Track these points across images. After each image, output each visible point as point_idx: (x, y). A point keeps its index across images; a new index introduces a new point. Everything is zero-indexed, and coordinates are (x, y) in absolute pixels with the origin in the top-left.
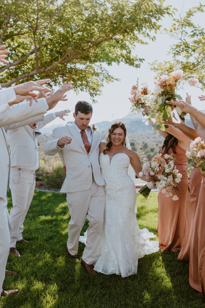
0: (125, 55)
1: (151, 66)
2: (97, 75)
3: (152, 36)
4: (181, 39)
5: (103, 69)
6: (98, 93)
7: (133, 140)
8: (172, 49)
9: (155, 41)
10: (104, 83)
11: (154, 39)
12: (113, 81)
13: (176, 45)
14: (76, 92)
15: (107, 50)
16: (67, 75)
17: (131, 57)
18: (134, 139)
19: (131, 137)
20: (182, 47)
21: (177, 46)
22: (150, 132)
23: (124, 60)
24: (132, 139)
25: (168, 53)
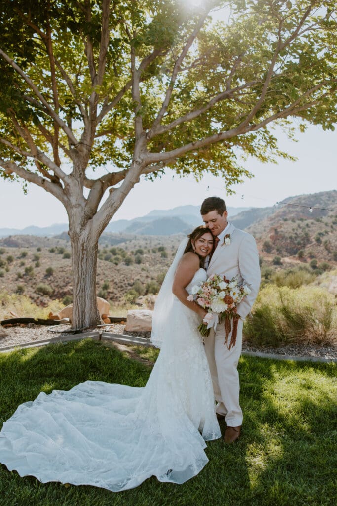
7: (159, 244)
18: (160, 242)
19: (157, 239)
22: (180, 233)
24: (159, 242)
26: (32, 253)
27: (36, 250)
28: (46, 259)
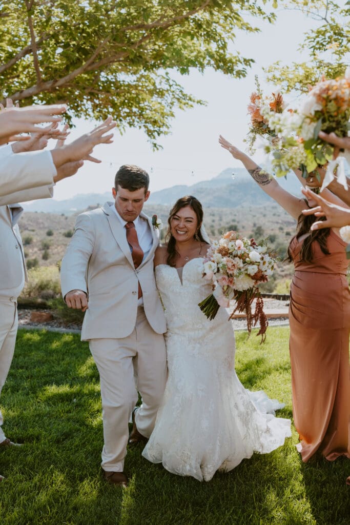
0: (214, 53)
1: (268, 74)
2: (161, 93)
3: (268, 14)
4: (325, 19)
5: (171, 83)
6: (163, 129)
7: (234, 221)
8: (308, 38)
9: (275, 22)
10: (176, 109)
11: (271, 18)
12: (192, 106)
13: (316, 31)
14: (120, 130)
15: (180, 42)
16: (101, 96)
17: (228, 57)
18: (236, 218)
19: (232, 214)
20: (328, 35)
21: (319, 32)
22: (267, 204)
23: (212, 62)
24: (233, 218)
25: (300, 47)
26: (39, 239)
27: (46, 234)
28: (59, 248)
